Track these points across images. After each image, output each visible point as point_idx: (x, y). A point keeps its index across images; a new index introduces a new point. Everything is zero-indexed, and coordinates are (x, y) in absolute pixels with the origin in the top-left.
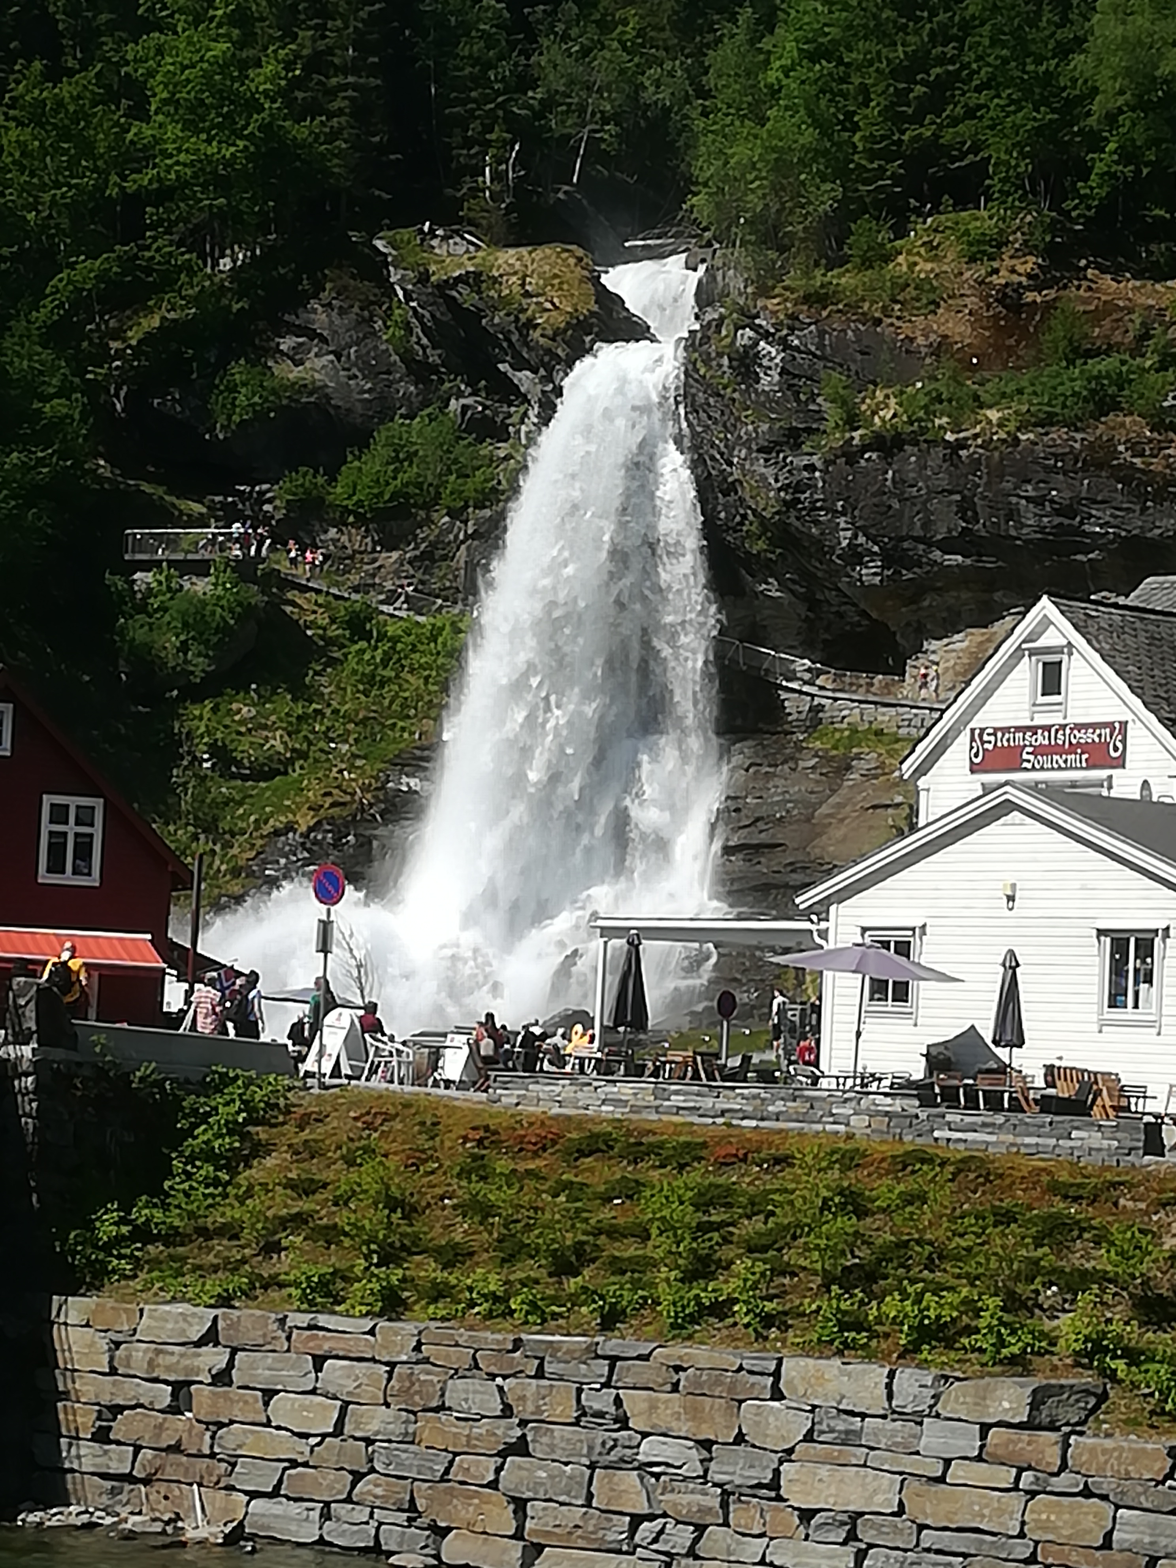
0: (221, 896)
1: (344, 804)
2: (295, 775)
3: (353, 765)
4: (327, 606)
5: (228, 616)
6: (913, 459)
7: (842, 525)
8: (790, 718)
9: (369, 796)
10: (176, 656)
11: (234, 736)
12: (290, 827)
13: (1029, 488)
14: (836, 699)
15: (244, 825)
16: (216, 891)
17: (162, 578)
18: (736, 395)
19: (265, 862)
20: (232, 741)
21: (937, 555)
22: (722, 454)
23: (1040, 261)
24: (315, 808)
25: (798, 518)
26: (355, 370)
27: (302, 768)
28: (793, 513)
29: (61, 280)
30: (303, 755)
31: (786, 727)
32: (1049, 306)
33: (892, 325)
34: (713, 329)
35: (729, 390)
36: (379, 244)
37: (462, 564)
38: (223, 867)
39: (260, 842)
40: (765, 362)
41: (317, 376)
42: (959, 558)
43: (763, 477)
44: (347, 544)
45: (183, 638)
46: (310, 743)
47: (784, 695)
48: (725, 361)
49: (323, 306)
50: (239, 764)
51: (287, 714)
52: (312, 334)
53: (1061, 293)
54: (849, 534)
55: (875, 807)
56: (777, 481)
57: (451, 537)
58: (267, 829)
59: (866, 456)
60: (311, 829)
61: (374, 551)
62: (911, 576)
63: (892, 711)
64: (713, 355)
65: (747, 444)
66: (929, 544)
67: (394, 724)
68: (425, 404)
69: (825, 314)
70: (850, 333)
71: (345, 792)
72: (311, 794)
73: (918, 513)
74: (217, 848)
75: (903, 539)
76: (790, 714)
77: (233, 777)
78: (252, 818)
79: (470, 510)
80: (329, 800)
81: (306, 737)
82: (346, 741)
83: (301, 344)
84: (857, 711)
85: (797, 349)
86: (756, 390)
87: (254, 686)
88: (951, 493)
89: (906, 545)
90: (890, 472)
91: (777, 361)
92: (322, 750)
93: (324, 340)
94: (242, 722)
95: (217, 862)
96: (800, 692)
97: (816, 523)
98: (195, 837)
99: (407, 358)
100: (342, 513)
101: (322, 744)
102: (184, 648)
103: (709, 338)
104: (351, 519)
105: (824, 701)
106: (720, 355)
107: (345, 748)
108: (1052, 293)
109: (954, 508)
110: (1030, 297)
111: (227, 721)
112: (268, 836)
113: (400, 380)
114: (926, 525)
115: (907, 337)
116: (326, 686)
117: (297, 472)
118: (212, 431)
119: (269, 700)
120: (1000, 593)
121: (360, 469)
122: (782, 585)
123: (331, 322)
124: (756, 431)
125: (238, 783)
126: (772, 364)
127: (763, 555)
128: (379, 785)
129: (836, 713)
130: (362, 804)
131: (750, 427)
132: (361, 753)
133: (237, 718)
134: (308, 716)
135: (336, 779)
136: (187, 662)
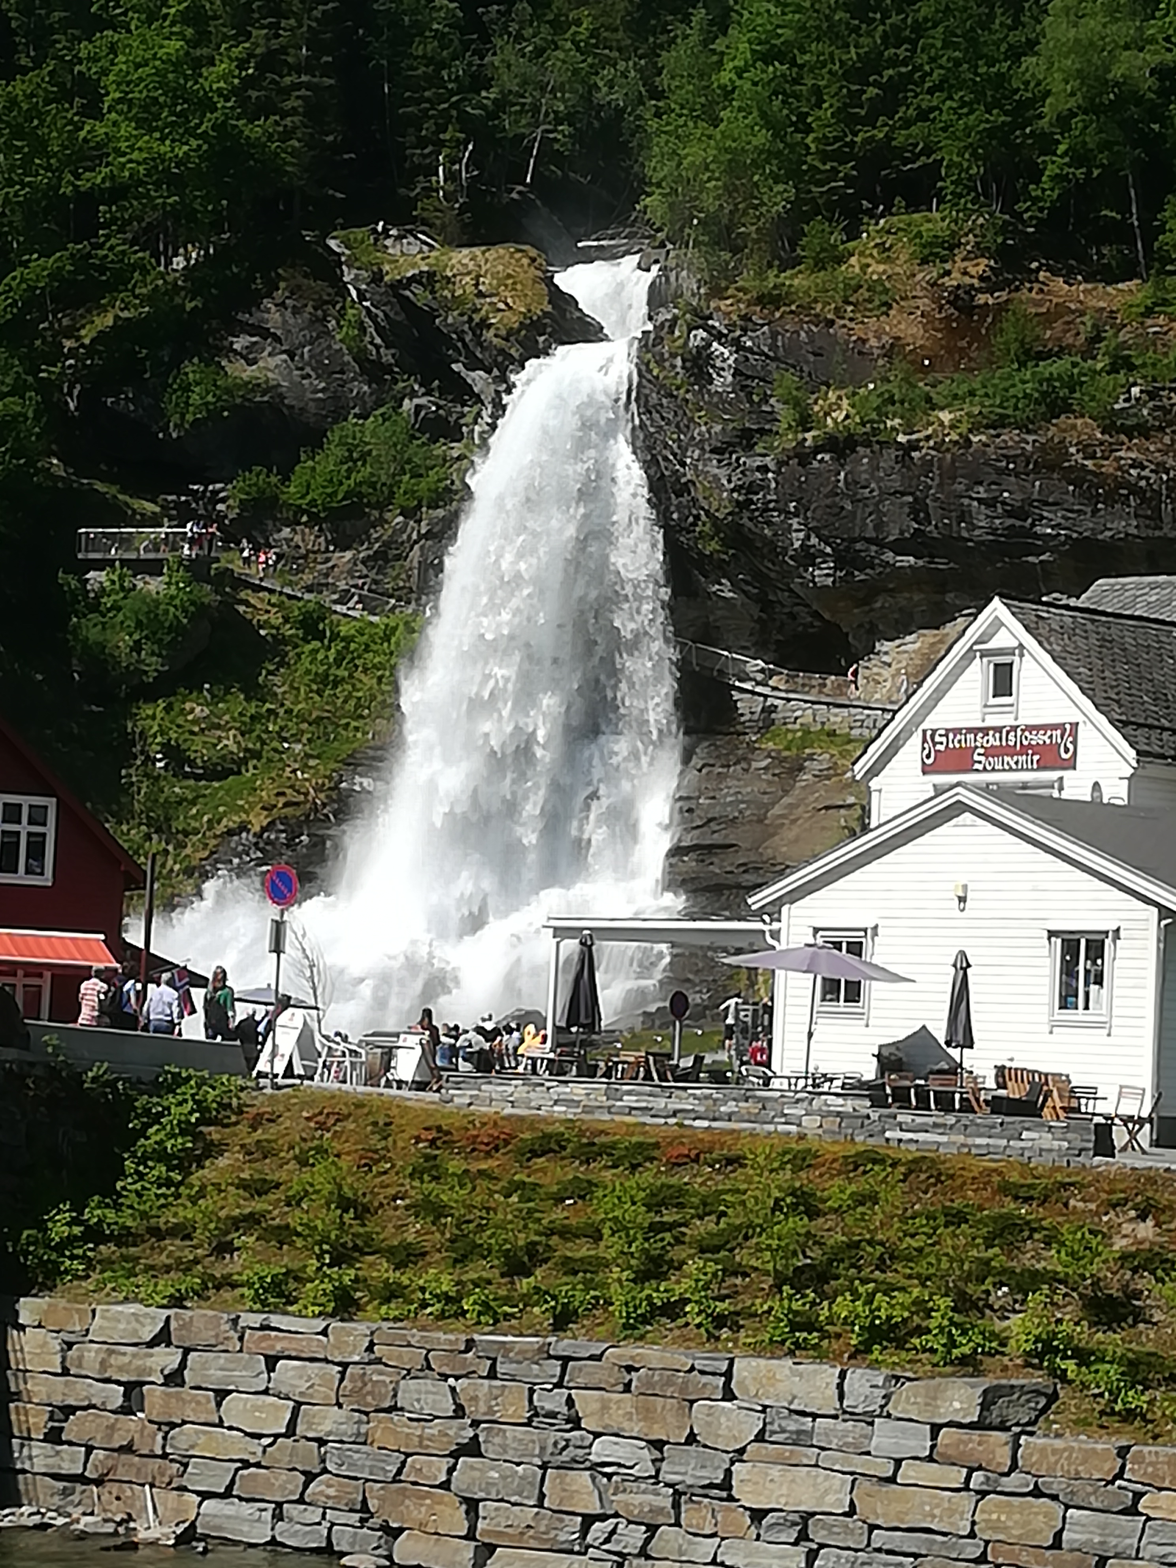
0: (174, 895)
1: (297, 804)
2: (249, 775)
3: (306, 765)
4: (280, 606)
5: (181, 615)
6: (865, 460)
7: (795, 526)
8: (743, 719)
9: (322, 796)
10: (128, 655)
11: (187, 736)
12: (243, 827)
13: (981, 489)
14: (789, 700)
15: (198, 825)
16: (170, 891)
17: (116, 578)
18: (689, 396)
19: (218, 862)
20: (185, 740)
21: (889, 556)
22: (675, 455)
23: (992, 263)
24: (268, 808)
25: (751, 519)
26: (308, 370)
27: (255, 767)
28: (746, 514)
29: (14, 278)
30: (257, 755)
31: (739, 728)
32: (1001, 308)
33: (844, 326)
34: (666, 329)
35: (682, 391)
36: (333, 244)
37: (415, 564)
38: (177, 867)
39: (213, 842)
40: (718, 364)
41: (270, 375)
42: (912, 559)
43: (716, 478)
44: (301, 544)
45: (136, 637)
46: (263, 743)
47: (736, 695)
48: (679, 362)
49: (276, 305)
50: (192, 763)
51: (241, 714)
52: (265, 333)
53: (1013, 295)
54: (801, 535)
55: (827, 808)
56: (729, 481)
57: (405, 537)
58: (220, 829)
59: (819, 457)
60: (264, 830)
61: (327, 550)
62: (863, 577)
63: (845, 712)
64: (666, 356)
65: (700, 445)
66: (882, 545)
67: (348, 724)
68: (380, 404)
69: (777, 315)
70: (803, 334)
71: (298, 792)
72: (264, 794)
73: (870, 514)
74: (170, 848)
75: (855, 540)
76: (742, 715)
77: (187, 776)
78: (205, 818)
79: (424, 509)
80: (282, 800)
81: (259, 736)
82: (299, 741)
83: (256, 343)
84: (810, 711)
85: (750, 350)
86: (709, 391)
87: (207, 686)
88: (903, 494)
89: (858, 546)
90: (843, 474)
91: (730, 362)
92: (275, 750)
93: (277, 339)
94: (195, 722)
95: (170, 862)
96: (753, 693)
97: (769, 523)
98: (148, 837)
99: (360, 357)
100: (295, 514)
101: (275, 744)
102: (137, 647)
103: (662, 339)
104: (305, 519)
105: (777, 702)
106: (673, 356)
107: (298, 747)
108: (1004, 295)
109: (907, 510)
110: (982, 299)
111: (180, 721)
112: (221, 835)
113: (354, 379)
114: (879, 526)
115: (859, 338)
116: (279, 685)
117: (251, 472)
118: (165, 430)
119: (222, 700)
120: (952, 595)
121: (313, 469)
122: (735, 586)
123: (285, 322)
124: (709, 432)
125: (192, 782)
126: (725, 365)
127: (715, 556)
128: (332, 785)
129: (789, 714)
130: (315, 803)
131: (703, 428)
132: (315, 753)
133: (190, 717)
134: (261, 716)
135: (289, 778)
136: (140, 661)
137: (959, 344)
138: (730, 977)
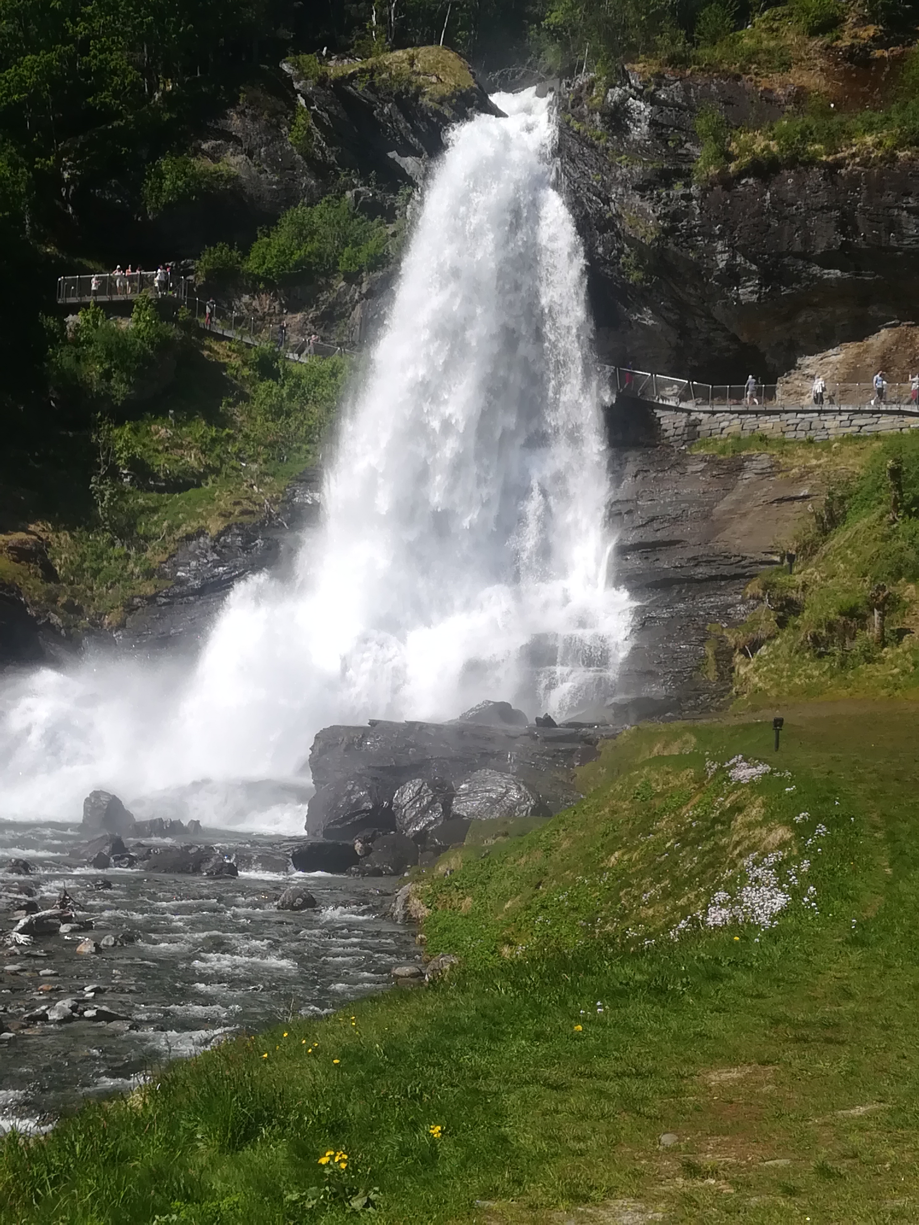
0: (133, 597)
1: (252, 512)
2: (208, 488)
3: (261, 482)
4: (239, 352)
5: (148, 348)
6: (790, 181)
7: (720, 248)
8: (667, 434)
9: (277, 507)
10: (100, 382)
11: (151, 453)
12: (201, 532)
13: (910, 200)
14: (713, 413)
15: (158, 530)
16: (129, 592)
17: (89, 317)
18: (609, 145)
19: (176, 565)
20: (150, 457)
21: (816, 270)
22: (598, 195)
23: (881, 27)
24: (225, 515)
25: (676, 245)
26: (264, 166)
27: (213, 482)
28: (670, 240)
29: (9, 74)
30: (216, 471)
31: (665, 441)
33: (751, 80)
34: (585, 90)
35: (602, 141)
36: (285, 67)
37: (357, 321)
38: (137, 570)
39: (172, 546)
40: (635, 116)
41: (233, 169)
42: (838, 272)
43: (642, 210)
44: (258, 308)
45: (106, 366)
46: (222, 462)
47: (659, 413)
48: (597, 117)
49: (237, 113)
50: (155, 476)
51: (202, 436)
52: (228, 137)
54: (725, 256)
56: (654, 211)
57: (348, 298)
58: (179, 534)
59: (743, 182)
60: (221, 534)
61: (281, 312)
62: (788, 291)
63: (775, 419)
64: (586, 113)
65: (624, 183)
66: (807, 257)
67: (299, 448)
68: (324, 194)
69: (688, 72)
70: (714, 87)
71: (255, 504)
72: (221, 503)
73: (797, 231)
74: (132, 553)
75: (781, 255)
76: (666, 431)
77: (150, 489)
78: (165, 524)
79: (364, 274)
80: (238, 509)
81: (218, 456)
82: (255, 461)
83: (220, 145)
84: (736, 422)
85: (664, 103)
86: (627, 141)
87: (171, 412)
88: (829, 209)
89: (786, 260)
90: (768, 194)
91: (646, 113)
92: (233, 468)
93: (238, 141)
94: (160, 442)
95: (131, 565)
96: (677, 409)
97: (694, 248)
98: (112, 544)
99: (309, 158)
100: (254, 282)
101: (234, 463)
102: (107, 375)
103: (581, 99)
104: (262, 286)
105: (701, 416)
106: (592, 112)
107: (254, 467)
108: (898, 50)
109: (833, 224)
110: (877, 53)
111: (146, 441)
112: (181, 540)
113: (303, 174)
114: (806, 241)
115: (766, 89)
116: (239, 414)
117: (215, 247)
118: (144, 214)
119: (185, 425)
120: (875, 308)
121: (269, 244)
122: (656, 313)
123: (245, 127)
124: (631, 173)
125: (155, 495)
126: (641, 117)
127: (639, 284)
128: (286, 498)
129: (717, 425)
130: (270, 513)
131: (624, 170)
132: (270, 471)
133: (155, 438)
134: (222, 439)
135: (247, 492)
136: (110, 388)
137: (861, 90)
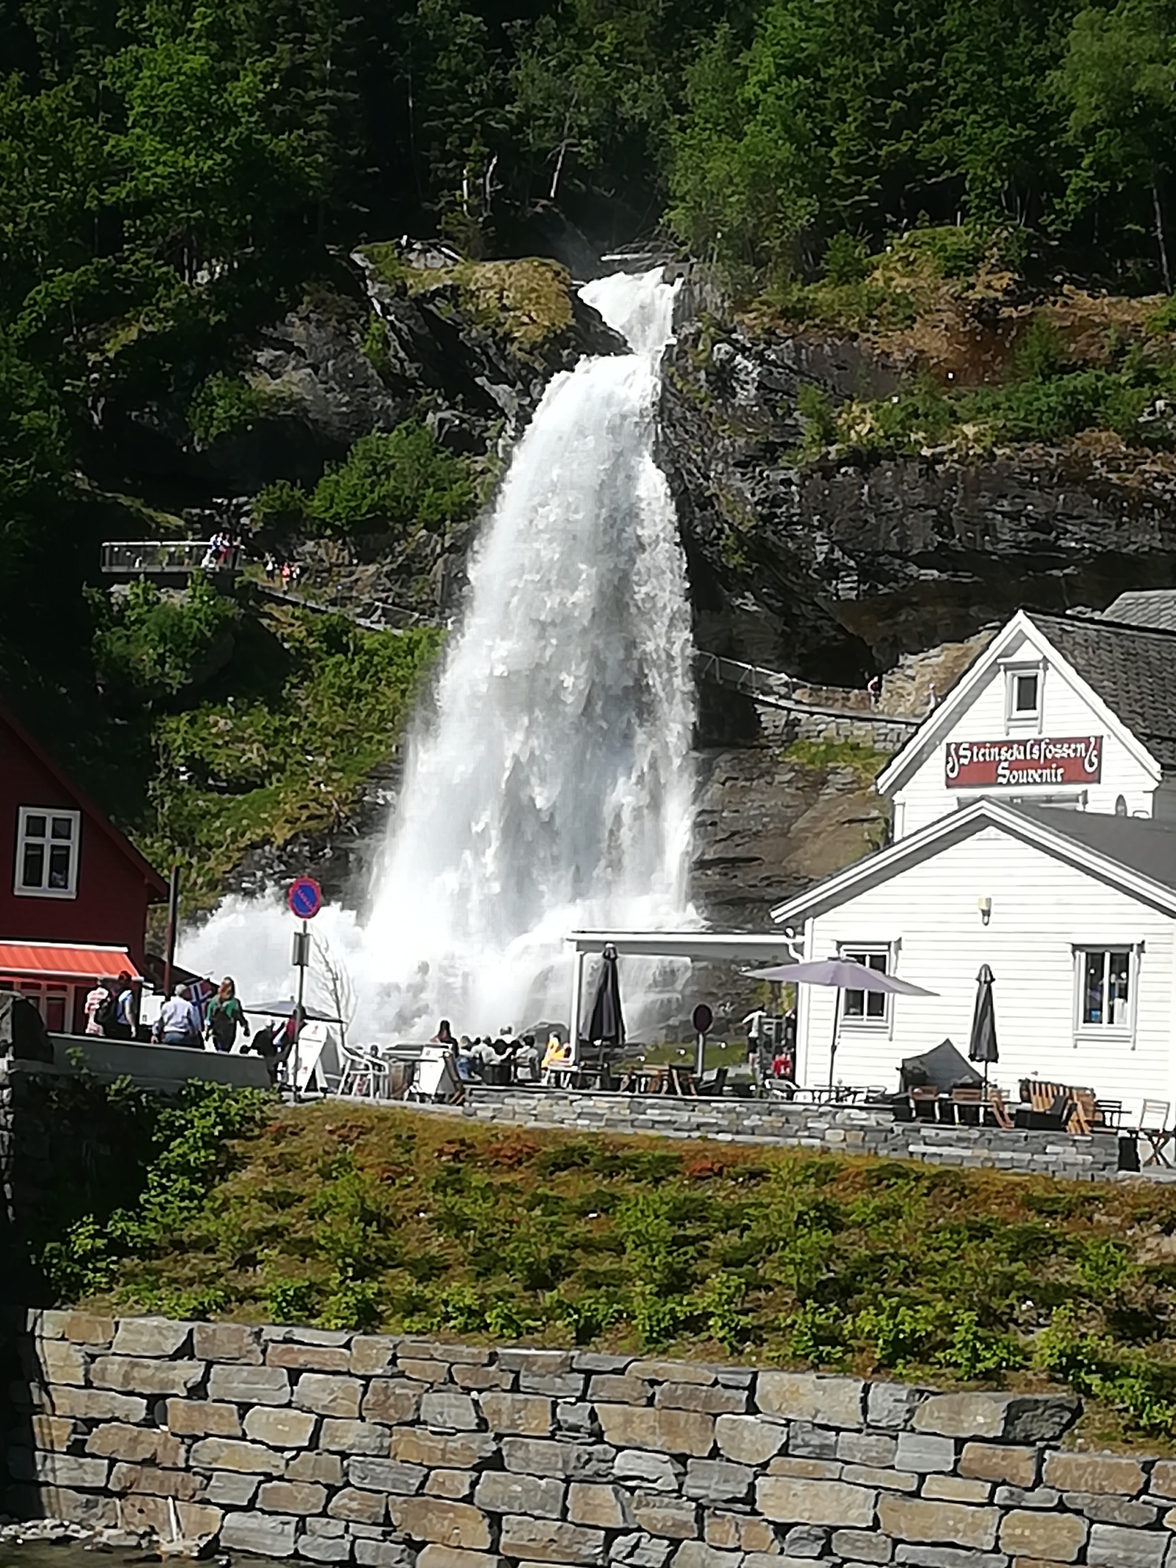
0: (197, 908)
1: (320, 817)
2: (272, 788)
3: (329, 778)
4: (304, 619)
5: (205, 628)
6: (889, 474)
7: (819, 540)
8: (766, 733)
9: (346, 809)
10: (152, 669)
11: (211, 749)
12: (267, 840)
13: (1005, 503)
14: (812, 714)
15: (221, 838)
16: (192, 904)
17: (139, 591)
18: (713, 410)
19: (241, 875)
20: (209, 754)
21: (913, 569)
22: (699, 468)
23: (1016, 276)
24: (292, 821)
25: (774, 533)
26: (332, 383)
27: (279, 780)
28: (770, 527)
29: (39, 293)
30: (281, 769)
31: (762, 741)
32: (1025, 321)
33: (868, 340)
34: (690, 343)
35: (706, 404)
36: (356, 257)
37: (439, 578)
38: (200, 880)
39: (237, 855)
40: (742, 377)
41: (294, 389)
42: (936, 573)
43: (740, 491)
44: (325, 557)
45: (160, 650)
46: (287, 756)
47: (760, 709)
48: (702, 375)
49: (300, 319)
50: (216, 776)
51: (264, 727)
52: (289, 347)
53: (1037, 308)
54: (825, 548)
55: (851, 821)
56: (753, 495)
57: (428, 550)
58: (243, 842)
59: (843, 470)
60: (287, 843)
61: (351, 564)
62: (886, 590)
63: (868, 725)
64: (690, 369)
65: (724, 458)
66: (906, 558)
67: (371, 737)
68: (403, 417)
69: (801, 328)
70: (827, 348)
71: (322, 805)
72: (287, 807)
73: (894, 528)
74: (194, 861)
75: (879, 554)
76: (766, 728)
77: (210, 789)
78: (229, 832)
79: (448, 523)
80: (305, 813)
81: (282, 750)
82: (323, 754)
83: (280, 357)
84: (833, 725)
85: (773, 363)
86: (733, 405)
87: (231, 699)
88: (927, 507)
89: (882, 559)
90: (866, 487)
91: (754, 375)
92: (298, 763)
93: (301, 353)
94: (219, 735)
95: (194, 875)
96: (777, 706)
97: (793, 537)
98: (172, 850)
99: (385, 371)
100: (319, 527)
101: (299, 757)
102: (161, 660)
103: (686, 352)
104: (328, 532)
105: (800, 716)
106: (697, 369)
107: (322, 760)
108: (1028, 309)
109: (930, 523)
110: (1006, 312)
111: (204, 734)
112: (245, 848)
113: (377, 393)
114: (901, 541)
115: (883, 352)
116: (303, 699)
117: (274, 485)
118: (189, 443)
119: (246, 713)
120: (976, 608)
121: (337, 483)
122: (759, 600)
123: (309, 336)
124: (732, 445)
125: (215, 795)
126: (749, 379)
127: (739, 569)
128: (355, 798)
129: (812, 728)
130: (339, 817)
131: (727, 442)
132: (338, 766)
133: (214, 730)
134: (285, 729)
135: (313, 791)
136: (164, 674)
137: (983, 358)
138: (754, 991)
